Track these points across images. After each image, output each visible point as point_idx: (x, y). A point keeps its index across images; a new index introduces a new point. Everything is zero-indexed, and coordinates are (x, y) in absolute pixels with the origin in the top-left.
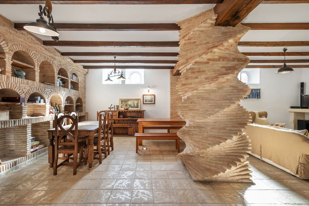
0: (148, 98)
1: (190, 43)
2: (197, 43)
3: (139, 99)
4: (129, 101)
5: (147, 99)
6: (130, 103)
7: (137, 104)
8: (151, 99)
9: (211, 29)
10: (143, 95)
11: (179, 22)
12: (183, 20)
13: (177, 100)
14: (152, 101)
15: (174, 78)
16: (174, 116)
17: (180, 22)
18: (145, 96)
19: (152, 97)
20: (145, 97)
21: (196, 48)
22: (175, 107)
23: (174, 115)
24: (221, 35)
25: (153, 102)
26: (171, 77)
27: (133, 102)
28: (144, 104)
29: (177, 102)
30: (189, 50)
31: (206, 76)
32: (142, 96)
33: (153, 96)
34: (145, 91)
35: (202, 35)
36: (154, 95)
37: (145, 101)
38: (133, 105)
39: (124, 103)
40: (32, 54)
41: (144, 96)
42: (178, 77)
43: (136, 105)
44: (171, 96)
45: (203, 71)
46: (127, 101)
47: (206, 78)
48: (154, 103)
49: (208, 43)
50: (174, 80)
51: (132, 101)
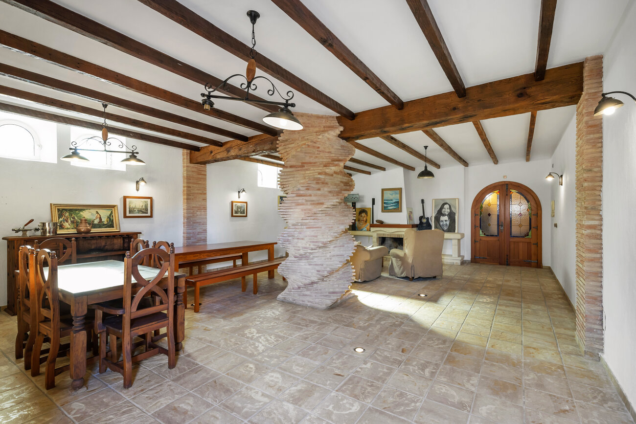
0: (138, 204)
1: (314, 147)
2: (320, 149)
3: (114, 206)
4: (84, 210)
5: (134, 207)
6: (87, 215)
7: (108, 217)
8: (144, 207)
9: (335, 138)
10: (125, 198)
11: (296, 113)
12: (302, 113)
13: (199, 211)
14: (147, 211)
15: (193, 167)
16: (192, 240)
17: (298, 113)
18: (131, 199)
19: (146, 202)
20: (130, 203)
21: (318, 154)
22: (194, 223)
23: (192, 238)
24: (340, 148)
25: (147, 213)
26: (188, 165)
27: (97, 212)
28: (125, 216)
29: (198, 213)
30: (309, 153)
31: (330, 190)
32: (120, 199)
33: (149, 200)
34: (130, 189)
35: (327, 142)
36: (151, 198)
37: (130, 212)
38: (98, 220)
39: (67, 214)
41: (128, 200)
42: (202, 167)
43: (105, 220)
45: (327, 184)
46: (76, 210)
47: (330, 192)
48: (151, 216)
49: (330, 152)
50: (193, 171)
51: (94, 211)
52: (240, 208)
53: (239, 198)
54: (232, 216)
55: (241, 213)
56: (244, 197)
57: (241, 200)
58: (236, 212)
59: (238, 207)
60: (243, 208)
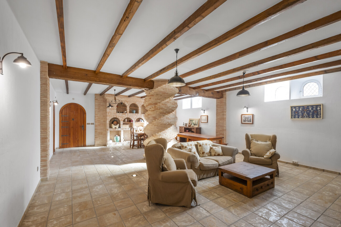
5: (203, 119)
10: (201, 116)
18: (203, 116)
25: (206, 121)
28: (201, 122)
33: (207, 116)
38: (195, 123)
40: (137, 103)
44: (216, 117)
52: (248, 118)
53: (247, 112)
54: (242, 123)
55: (248, 121)
56: (251, 111)
57: (249, 113)
58: (244, 121)
59: (246, 118)
60: (250, 119)
